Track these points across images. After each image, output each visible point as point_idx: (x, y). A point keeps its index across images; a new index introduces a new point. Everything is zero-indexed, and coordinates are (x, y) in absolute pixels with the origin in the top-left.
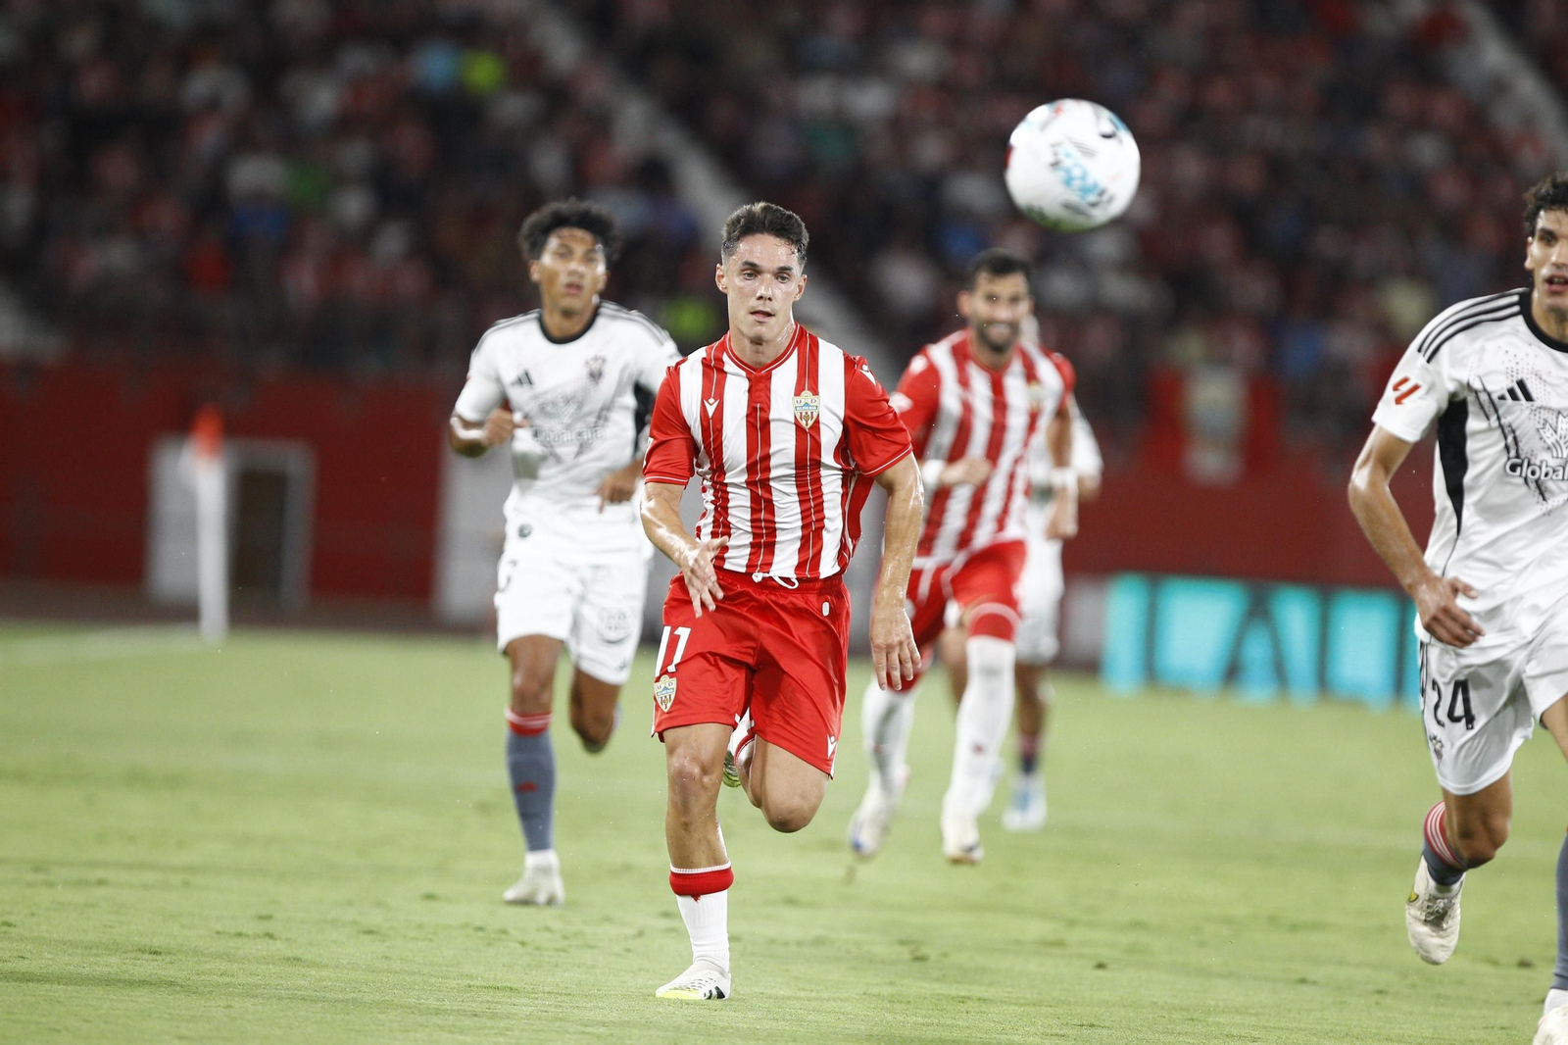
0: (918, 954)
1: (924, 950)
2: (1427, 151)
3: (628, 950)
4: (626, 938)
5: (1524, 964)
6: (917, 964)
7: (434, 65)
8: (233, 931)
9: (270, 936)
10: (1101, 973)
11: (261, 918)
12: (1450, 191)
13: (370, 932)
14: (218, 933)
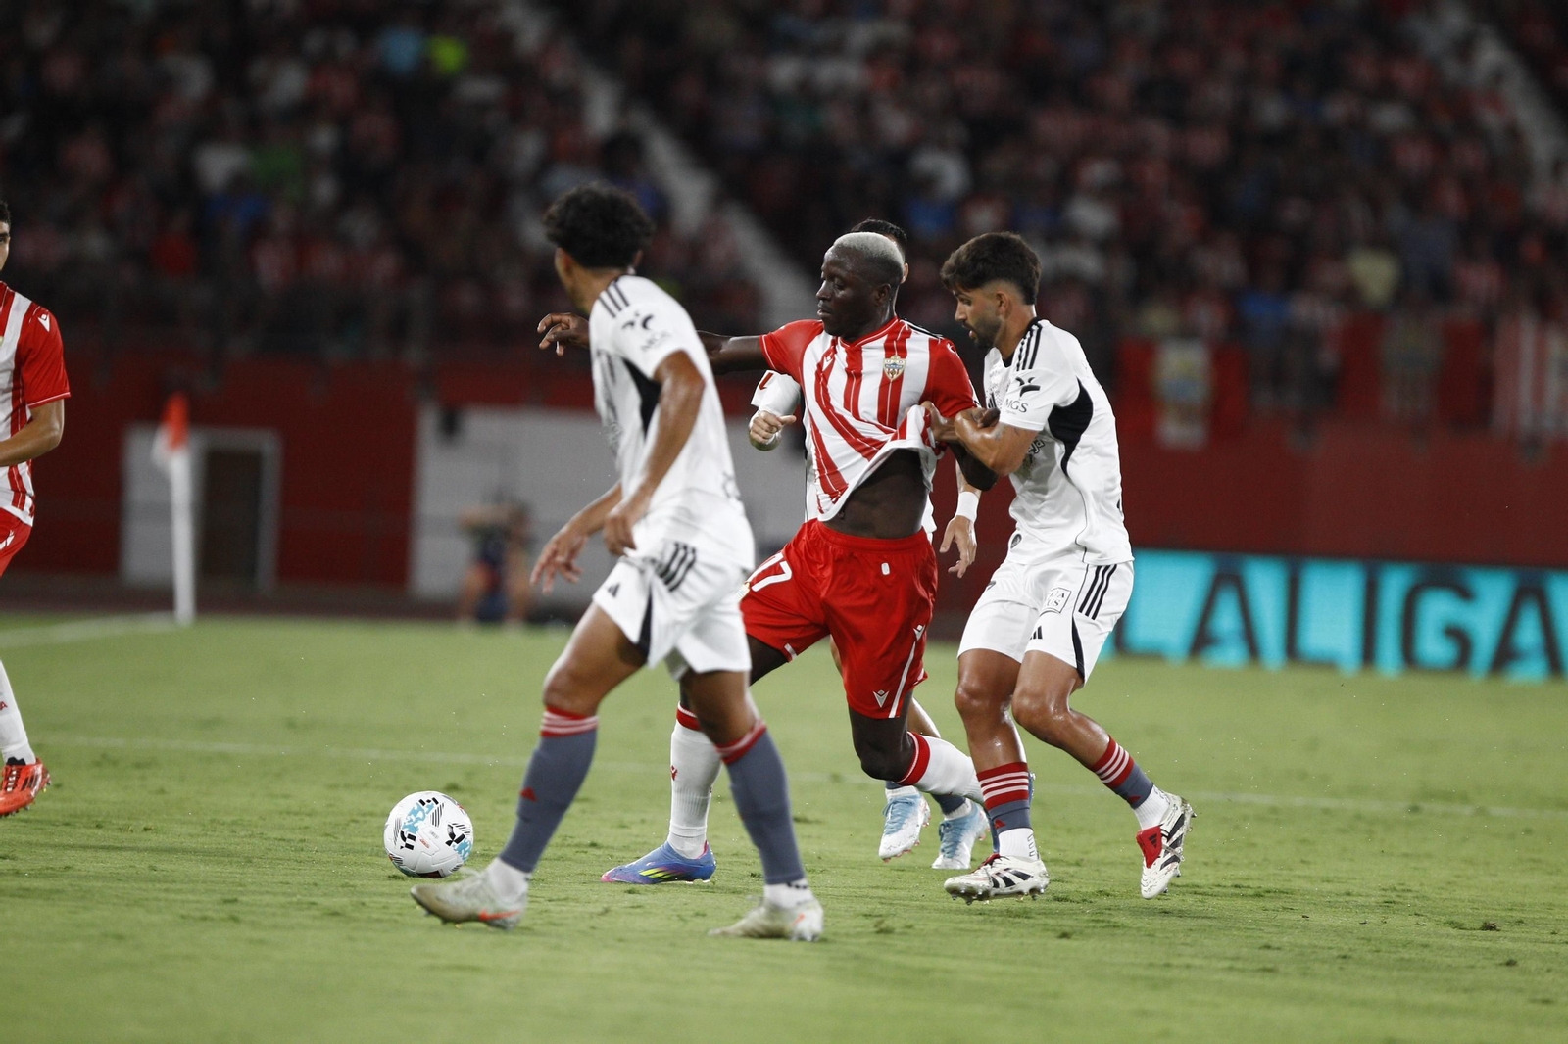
0: (883, 926)
1: (888, 923)
2: (1390, 117)
3: (593, 928)
4: (591, 915)
5: (1488, 927)
6: (881, 938)
7: (401, 48)
8: (198, 914)
9: (235, 919)
10: (1064, 942)
11: (226, 902)
12: (1414, 157)
13: (335, 914)
14: (183, 917)
